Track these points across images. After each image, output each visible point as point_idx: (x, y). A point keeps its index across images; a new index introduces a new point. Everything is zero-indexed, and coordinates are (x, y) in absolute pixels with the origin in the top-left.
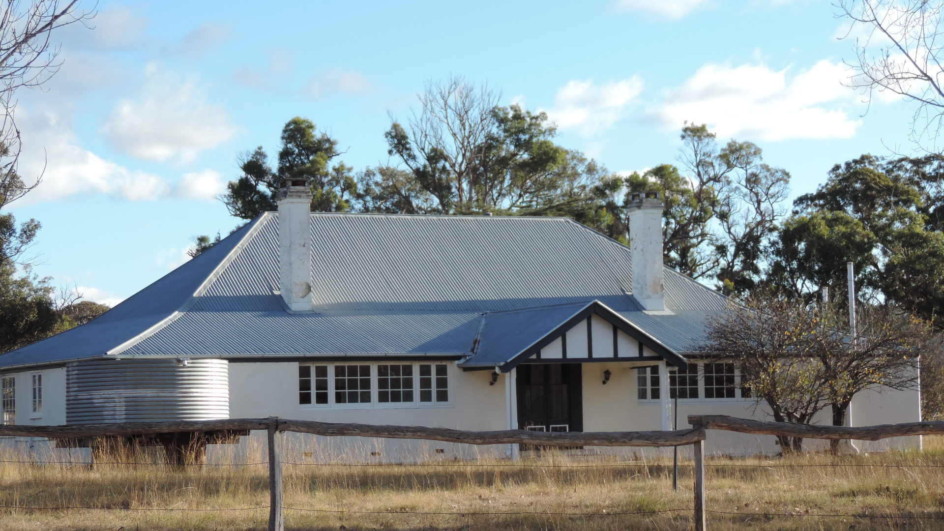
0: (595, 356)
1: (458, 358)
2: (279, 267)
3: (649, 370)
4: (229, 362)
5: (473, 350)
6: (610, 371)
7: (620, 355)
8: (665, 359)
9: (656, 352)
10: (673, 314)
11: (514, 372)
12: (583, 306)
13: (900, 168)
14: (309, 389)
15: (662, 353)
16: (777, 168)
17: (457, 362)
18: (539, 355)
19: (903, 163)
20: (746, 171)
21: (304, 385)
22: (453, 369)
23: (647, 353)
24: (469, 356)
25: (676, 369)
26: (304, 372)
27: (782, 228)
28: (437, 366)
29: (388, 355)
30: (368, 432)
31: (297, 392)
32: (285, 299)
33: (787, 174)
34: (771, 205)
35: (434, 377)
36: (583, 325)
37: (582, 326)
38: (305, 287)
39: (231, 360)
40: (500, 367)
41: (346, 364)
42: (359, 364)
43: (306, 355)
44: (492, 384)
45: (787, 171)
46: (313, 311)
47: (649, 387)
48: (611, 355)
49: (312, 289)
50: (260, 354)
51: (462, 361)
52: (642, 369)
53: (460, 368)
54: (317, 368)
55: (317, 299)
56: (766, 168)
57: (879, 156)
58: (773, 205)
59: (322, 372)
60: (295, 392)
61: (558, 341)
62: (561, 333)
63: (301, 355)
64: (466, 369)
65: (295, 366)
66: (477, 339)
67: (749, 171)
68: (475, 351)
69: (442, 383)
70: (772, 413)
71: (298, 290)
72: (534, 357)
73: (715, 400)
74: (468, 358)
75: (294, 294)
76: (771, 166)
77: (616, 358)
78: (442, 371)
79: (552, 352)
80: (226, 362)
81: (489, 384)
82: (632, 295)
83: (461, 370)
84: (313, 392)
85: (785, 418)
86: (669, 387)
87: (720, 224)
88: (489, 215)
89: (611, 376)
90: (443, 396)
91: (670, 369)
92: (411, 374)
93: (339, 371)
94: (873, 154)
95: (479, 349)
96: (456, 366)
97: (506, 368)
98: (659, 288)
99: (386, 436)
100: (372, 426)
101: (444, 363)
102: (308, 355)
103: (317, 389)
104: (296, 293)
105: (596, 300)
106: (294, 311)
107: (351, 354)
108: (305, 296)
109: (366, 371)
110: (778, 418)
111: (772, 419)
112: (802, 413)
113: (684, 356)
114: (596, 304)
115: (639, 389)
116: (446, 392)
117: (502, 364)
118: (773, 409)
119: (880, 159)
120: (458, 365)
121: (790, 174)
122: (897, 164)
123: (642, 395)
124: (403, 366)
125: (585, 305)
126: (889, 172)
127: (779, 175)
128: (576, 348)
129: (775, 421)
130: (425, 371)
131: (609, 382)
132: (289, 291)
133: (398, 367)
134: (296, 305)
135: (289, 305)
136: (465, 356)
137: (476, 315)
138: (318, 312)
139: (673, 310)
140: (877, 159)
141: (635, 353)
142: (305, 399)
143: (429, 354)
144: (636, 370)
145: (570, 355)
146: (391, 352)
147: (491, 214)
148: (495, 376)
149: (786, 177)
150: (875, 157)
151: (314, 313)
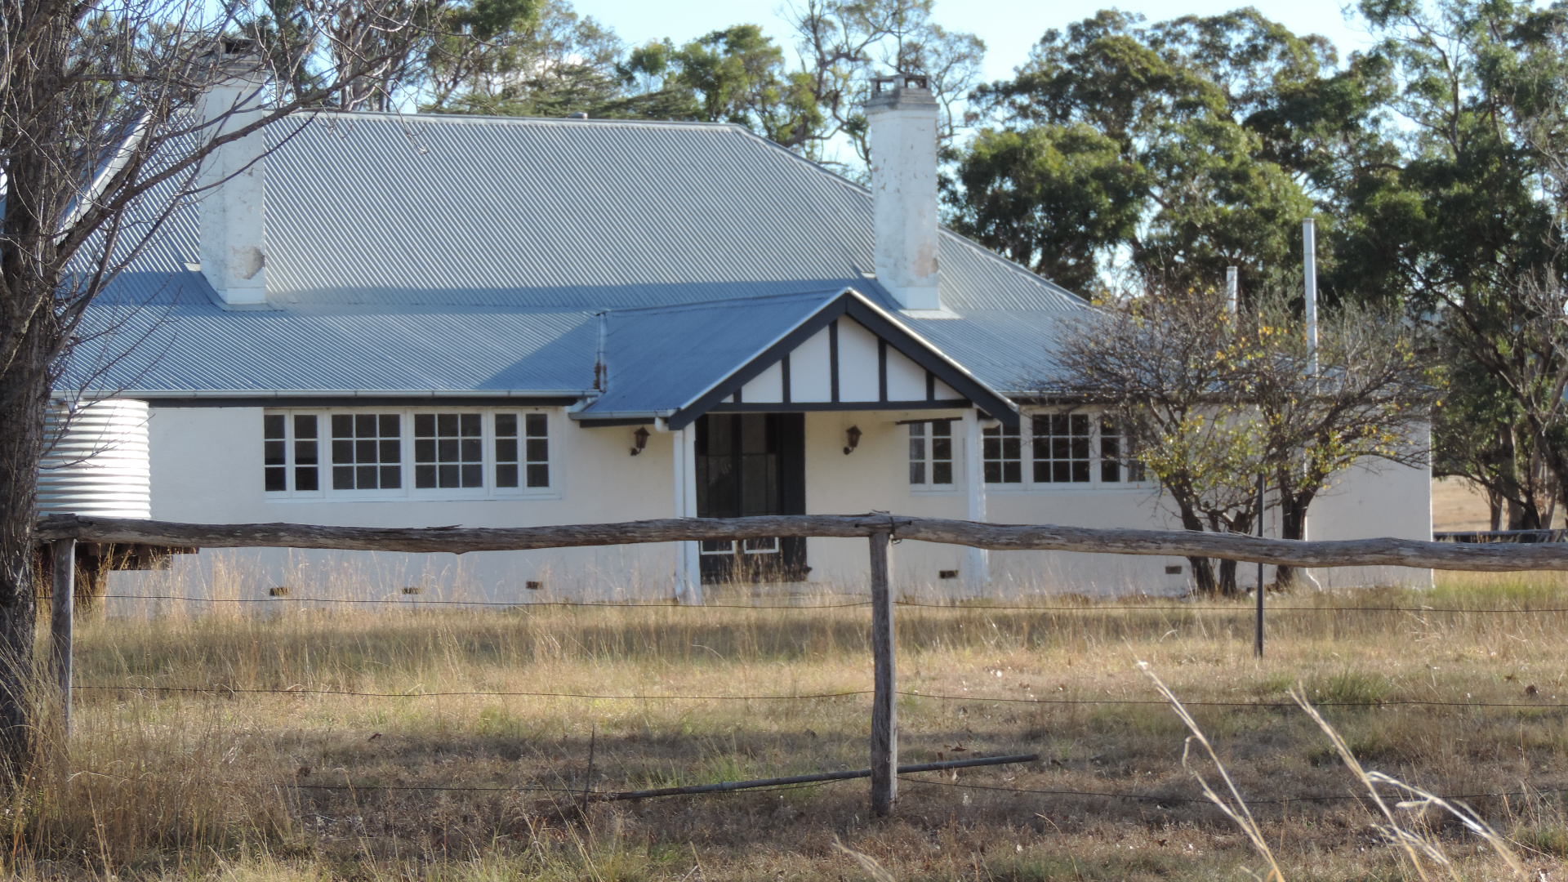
0: (844, 398)
1: (570, 401)
2: (197, 217)
3: (929, 427)
4: (150, 406)
5: (597, 385)
6: (860, 427)
7: (892, 397)
8: (976, 406)
9: (958, 391)
10: (956, 317)
11: (691, 429)
12: (822, 300)
13: (1177, 38)
14: (282, 461)
15: (970, 394)
16: (960, 33)
17: (567, 409)
18: (738, 395)
19: (1185, 27)
20: (900, 38)
21: (274, 454)
22: (559, 423)
23: (942, 393)
24: (591, 396)
25: (997, 423)
26: (273, 427)
27: (966, 152)
28: (528, 416)
29: (436, 394)
30: (1082, 541)
31: (260, 467)
32: (213, 282)
33: (978, 44)
34: (947, 105)
35: (522, 437)
36: (822, 338)
37: (820, 342)
38: (252, 257)
39: (154, 402)
40: (666, 420)
41: (354, 412)
42: (377, 411)
43: (279, 394)
44: (634, 452)
45: (979, 38)
46: (268, 305)
47: (929, 461)
48: (874, 397)
49: (266, 261)
50: (189, 392)
51: (577, 407)
52: (917, 425)
53: (573, 420)
54: (298, 419)
55: (276, 282)
56: (937, 32)
57: (1134, 13)
58: (950, 105)
59: (306, 427)
60: (258, 467)
61: (776, 370)
62: (781, 354)
63: (269, 392)
64: (585, 423)
65: (256, 416)
66: (598, 364)
67: (906, 39)
68: (602, 388)
69: (538, 450)
70: (1179, 511)
71: (239, 264)
72: (729, 399)
73: (1053, 486)
74: (589, 401)
75: (231, 271)
76: (946, 29)
77: (883, 404)
78: (537, 426)
79: (763, 391)
80: (145, 405)
81: (628, 453)
82: (876, 279)
83: (576, 426)
84: (290, 467)
85: (1203, 521)
86: (982, 460)
87: (850, 142)
88: (581, 117)
89: (862, 440)
90: (539, 477)
91: (984, 424)
92: (477, 431)
93: (340, 426)
94: (1121, 9)
95: (610, 382)
96: (566, 418)
97: (676, 422)
98: (929, 265)
99: (1120, 550)
100: (1088, 530)
101: (541, 411)
102: (283, 392)
103: (298, 461)
104: (234, 268)
105: (850, 289)
106: (233, 306)
107: (364, 392)
108: (253, 274)
109: (391, 426)
110: (1190, 521)
111: (1177, 526)
112: (1239, 513)
113: (1015, 400)
114: (849, 296)
115: (911, 464)
116: (545, 468)
117: (670, 413)
118: (1181, 504)
119: (1136, 19)
120: (570, 414)
121: (985, 44)
122: (1173, 31)
123: (917, 476)
124: (464, 416)
125: (827, 298)
126: (1155, 43)
127: (963, 48)
128: (809, 385)
129: (1183, 529)
130: (506, 426)
131: (856, 451)
132: (221, 264)
133: (454, 417)
134: (237, 293)
135: (220, 293)
136: (583, 398)
137: (585, 315)
138: (278, 307)
139: (955, 310)
140: (1131, 18)
141: (920, 395)
142: (275, 481)
143: (517, 392)
144: (907, 427)
145: (796, 397)
146: (443, 390)
147: (586, 115)
148: (642, 438)
149: (976, 50)
150: (1127, 14)
151: (271, 310)
